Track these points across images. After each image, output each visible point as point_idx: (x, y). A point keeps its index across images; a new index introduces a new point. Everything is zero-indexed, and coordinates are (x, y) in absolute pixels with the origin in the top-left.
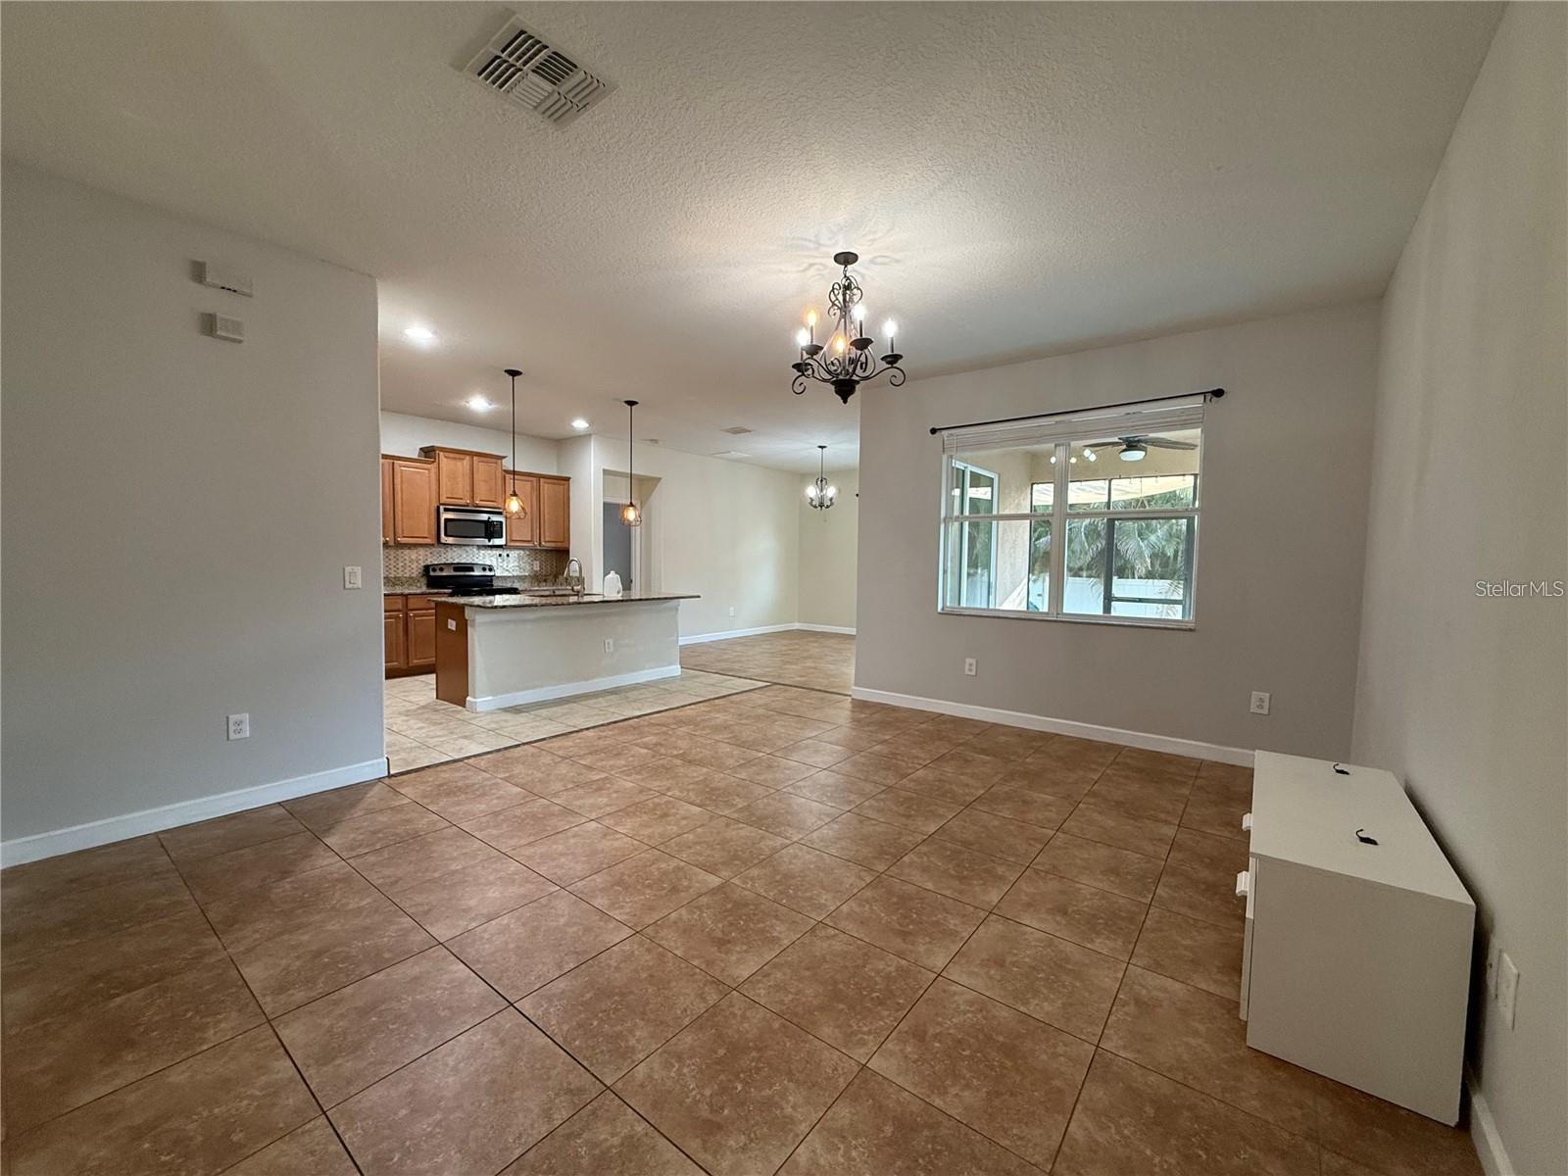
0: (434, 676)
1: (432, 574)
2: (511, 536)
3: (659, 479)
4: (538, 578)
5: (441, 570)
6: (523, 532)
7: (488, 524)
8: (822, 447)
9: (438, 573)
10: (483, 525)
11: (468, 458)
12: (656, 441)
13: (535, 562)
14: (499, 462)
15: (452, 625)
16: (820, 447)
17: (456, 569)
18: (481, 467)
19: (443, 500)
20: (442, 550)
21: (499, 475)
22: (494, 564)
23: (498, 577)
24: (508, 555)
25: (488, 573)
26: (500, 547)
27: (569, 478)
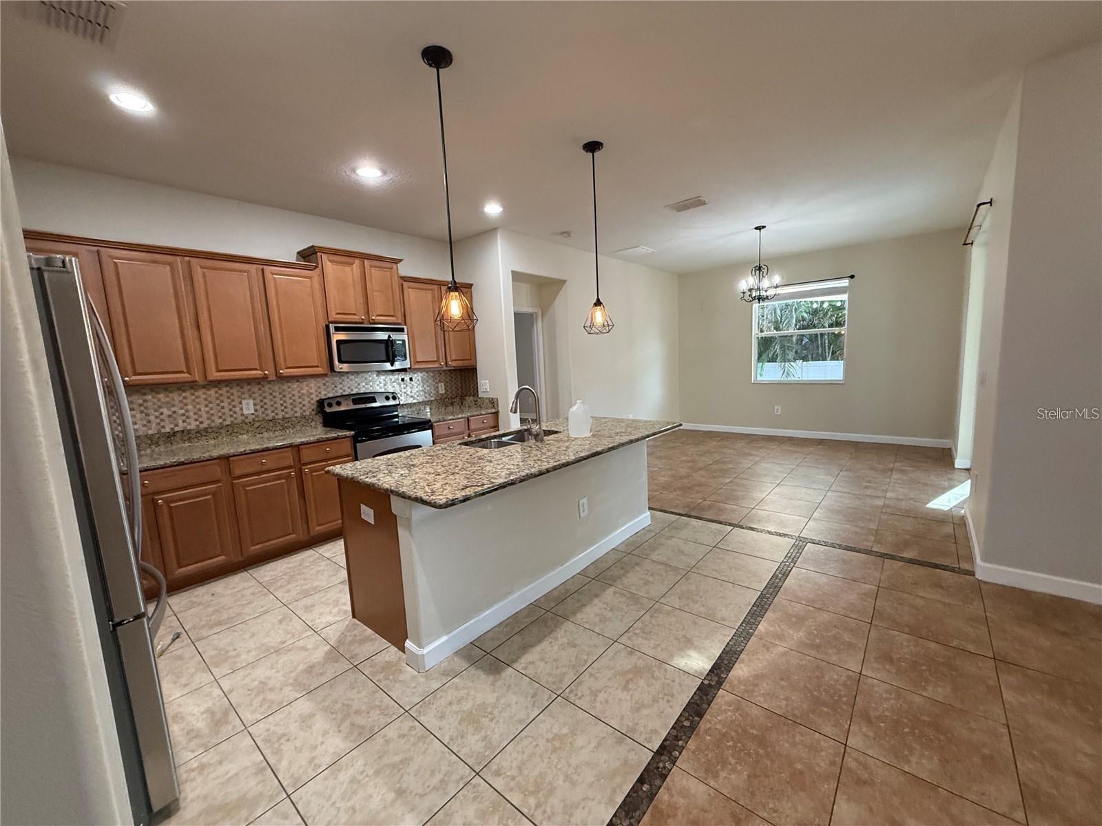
0: (341, 543)
1: (328, 410)
2: (415, 357)
3: (565, 281)
4: (444, 402)
5: (339, 404)
6: (427, 352)
7: (389, 343)
8: (759, 228)
9: (336, 409)
10: (383, 346)
11: (357, 261)
12: (566, 234)
13: (440, 384)
14: (394, 266)
15: (368, 514)
16: (756, 228)
17: (355, 402)
18: (376, 274)
19: (333, 317)
20: (336, 379)
21: (396, 281)
22: (397, 391)
23: (403, 405)
24: (411, 379)
25: (392, 402)
26: (404, 370)
27: (472, 285)
